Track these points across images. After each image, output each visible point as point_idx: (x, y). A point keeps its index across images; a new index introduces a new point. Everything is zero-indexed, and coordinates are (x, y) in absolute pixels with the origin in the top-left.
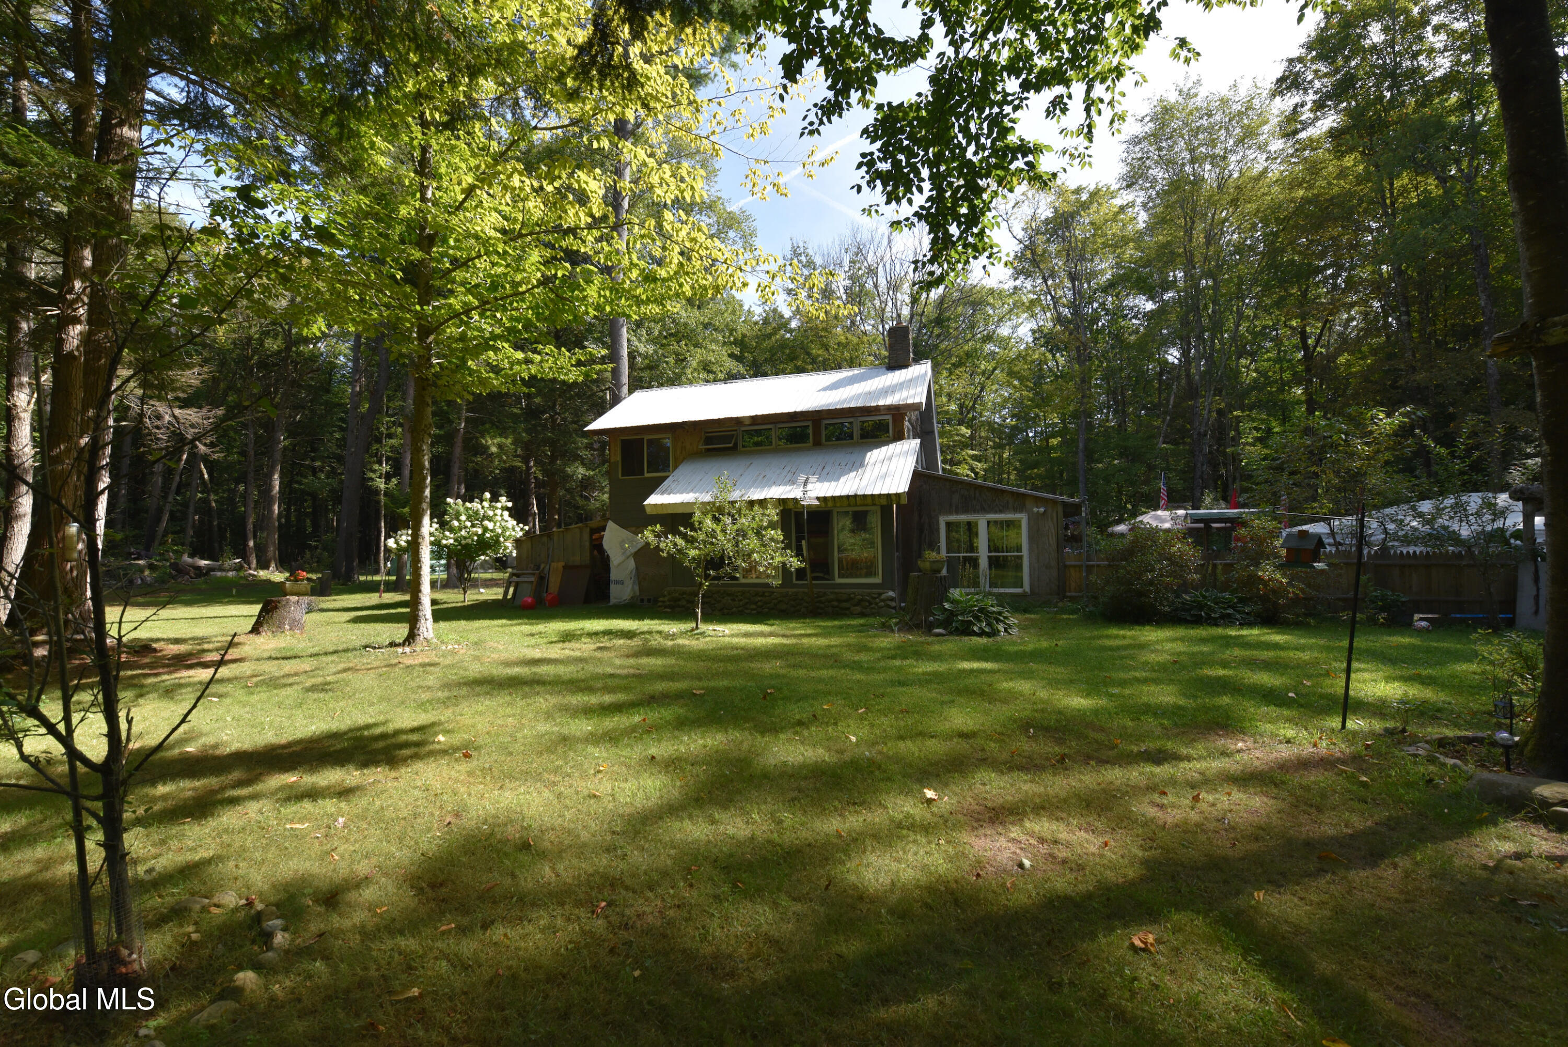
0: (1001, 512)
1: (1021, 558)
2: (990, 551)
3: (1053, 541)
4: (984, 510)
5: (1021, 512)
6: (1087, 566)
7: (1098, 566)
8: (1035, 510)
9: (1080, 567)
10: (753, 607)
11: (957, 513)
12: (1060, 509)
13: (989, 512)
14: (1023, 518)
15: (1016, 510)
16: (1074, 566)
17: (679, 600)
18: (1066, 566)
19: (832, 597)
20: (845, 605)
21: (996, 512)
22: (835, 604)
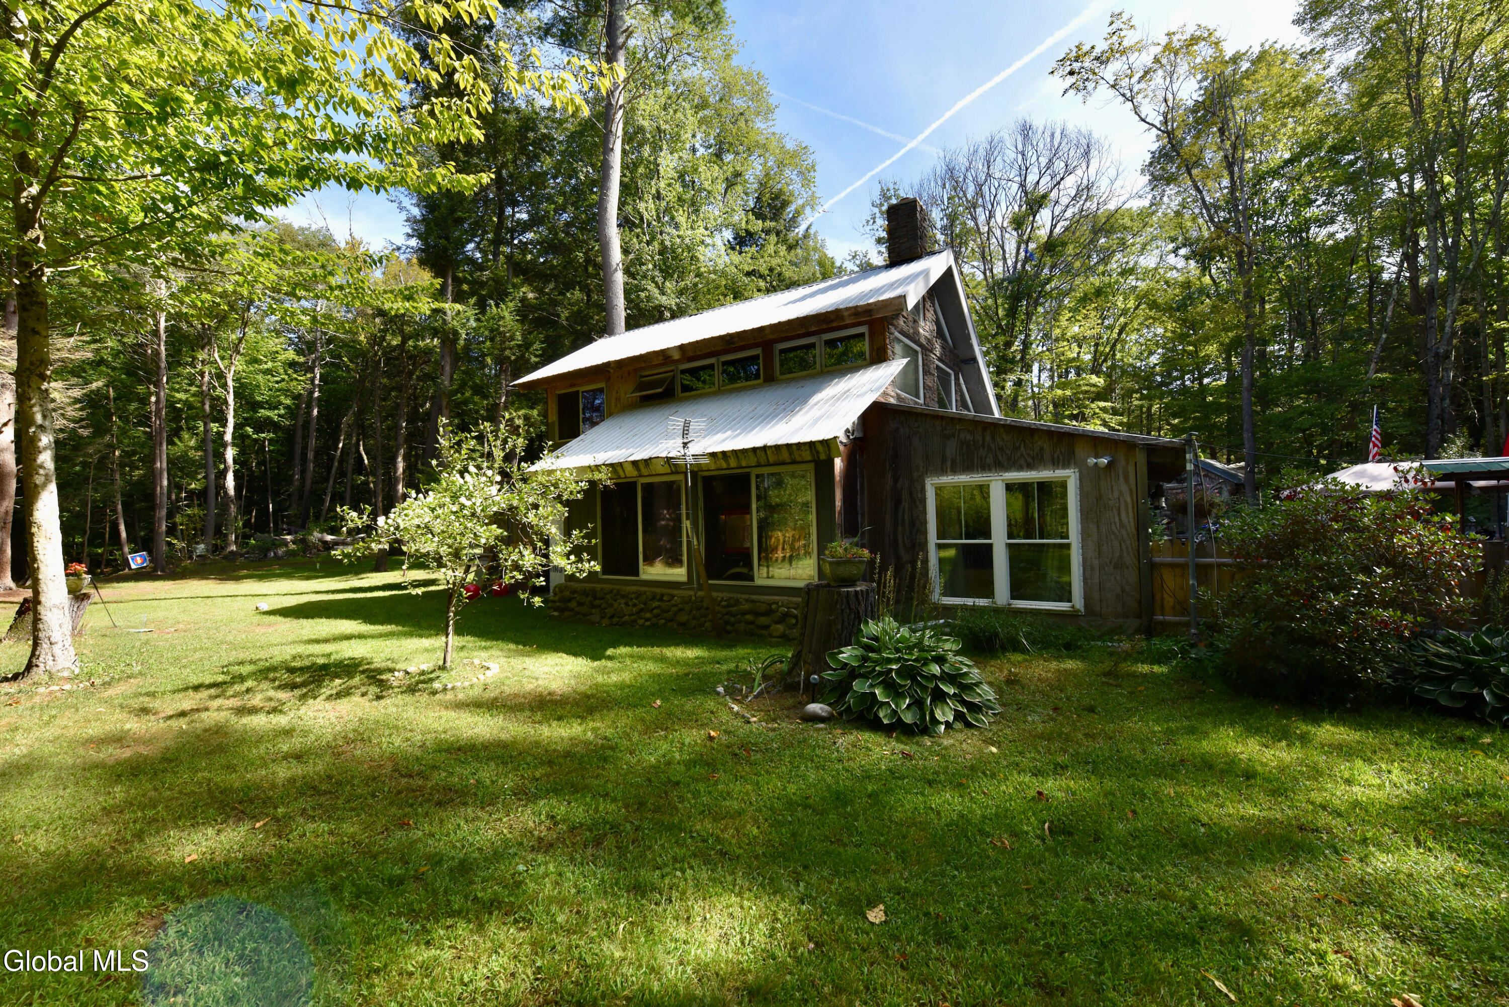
0: (1030, 467)
1: (1068, 546)
2: (1010, 536)
3: (1128, 518)
4: (1000, 465)
5: (1066, 466)
6: (1198, 567)
7: (1219, 565)
8: (1092, 461)
9: (1183, 567)
10: (648, 615)
11: (954, 471)
12: (1141, 458)
13: (1007, 469)
14: (1070, 477)
15: (1056, 463)
16: (1172, 566)
17: (570, 600)
18: (1153, 566)
19: (746, 607)
20: (763, 620)
21: (1020, 468)
22: (749, 617)
